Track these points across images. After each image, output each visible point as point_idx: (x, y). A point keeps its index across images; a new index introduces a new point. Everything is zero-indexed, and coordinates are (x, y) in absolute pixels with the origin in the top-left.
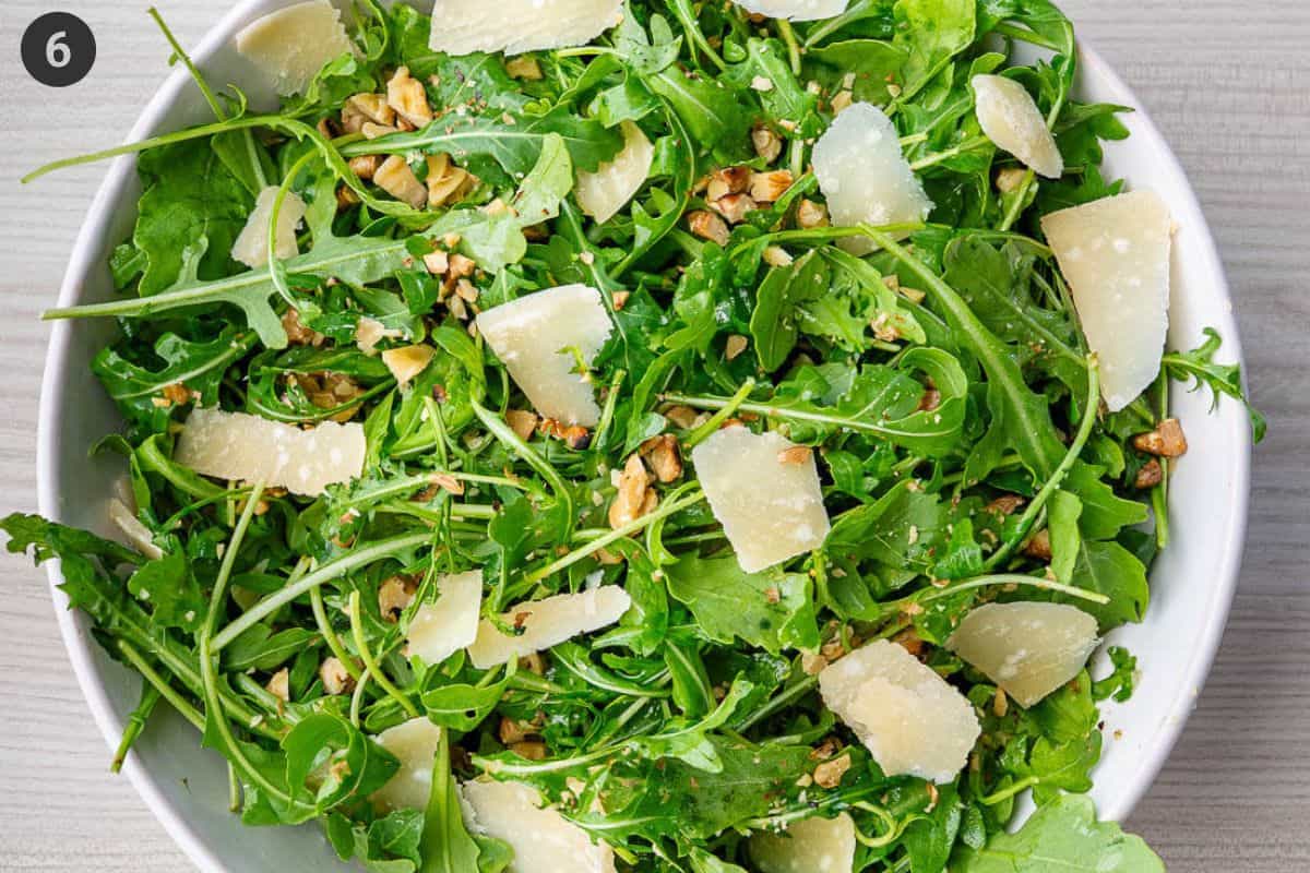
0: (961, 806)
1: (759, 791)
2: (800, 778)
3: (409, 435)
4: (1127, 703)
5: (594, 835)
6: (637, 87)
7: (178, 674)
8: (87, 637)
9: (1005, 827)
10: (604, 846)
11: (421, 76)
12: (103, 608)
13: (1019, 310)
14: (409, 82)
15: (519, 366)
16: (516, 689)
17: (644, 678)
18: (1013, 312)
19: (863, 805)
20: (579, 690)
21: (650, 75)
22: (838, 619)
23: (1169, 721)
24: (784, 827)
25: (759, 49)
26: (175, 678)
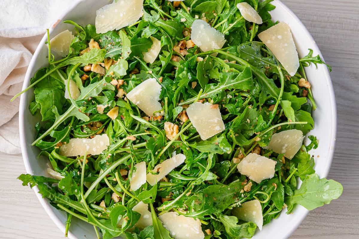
0: (283, 186)
1: (231, 197)
2: (241, 191)
3: (118, 130)
4: (317, 148)
5: (195, 218)
6: (152, 26)
7: (75, 208)
8: (49, 205)
9: (296, 188)
10: (198, 220)
11: (97, 40)
12: (52, 196)
13: (261, 59)
14: (94, 43)
15: (140, 105)
16: (163, 187)
17: (195, 175)
18: (259, 60)
19: (258, 192)
20: (179, 183)
21: (154, 22)
22: (240, 147)
23: (331, 148)
24: (240, 205)
25: (180, 12)
26: (75, 209)
